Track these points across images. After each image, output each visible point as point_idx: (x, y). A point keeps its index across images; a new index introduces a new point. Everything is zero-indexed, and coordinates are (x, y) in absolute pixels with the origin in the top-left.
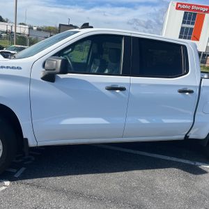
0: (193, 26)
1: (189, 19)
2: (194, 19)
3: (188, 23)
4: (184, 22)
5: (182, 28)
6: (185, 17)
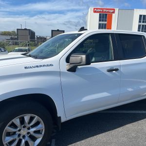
0: (106, 23)
1: (103, 18)
2: (106, 18)
3: (103, 21)
4: (100, 21)
5: (100, 24)
6: (100, 17)
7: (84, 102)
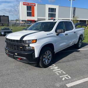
0: (31, 11)
2: (31, 9)
3: (29, 10)
4: (27, 10)
5: (27, 12)
6: (27, 8)
7: (61, 46)
